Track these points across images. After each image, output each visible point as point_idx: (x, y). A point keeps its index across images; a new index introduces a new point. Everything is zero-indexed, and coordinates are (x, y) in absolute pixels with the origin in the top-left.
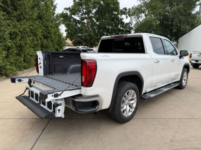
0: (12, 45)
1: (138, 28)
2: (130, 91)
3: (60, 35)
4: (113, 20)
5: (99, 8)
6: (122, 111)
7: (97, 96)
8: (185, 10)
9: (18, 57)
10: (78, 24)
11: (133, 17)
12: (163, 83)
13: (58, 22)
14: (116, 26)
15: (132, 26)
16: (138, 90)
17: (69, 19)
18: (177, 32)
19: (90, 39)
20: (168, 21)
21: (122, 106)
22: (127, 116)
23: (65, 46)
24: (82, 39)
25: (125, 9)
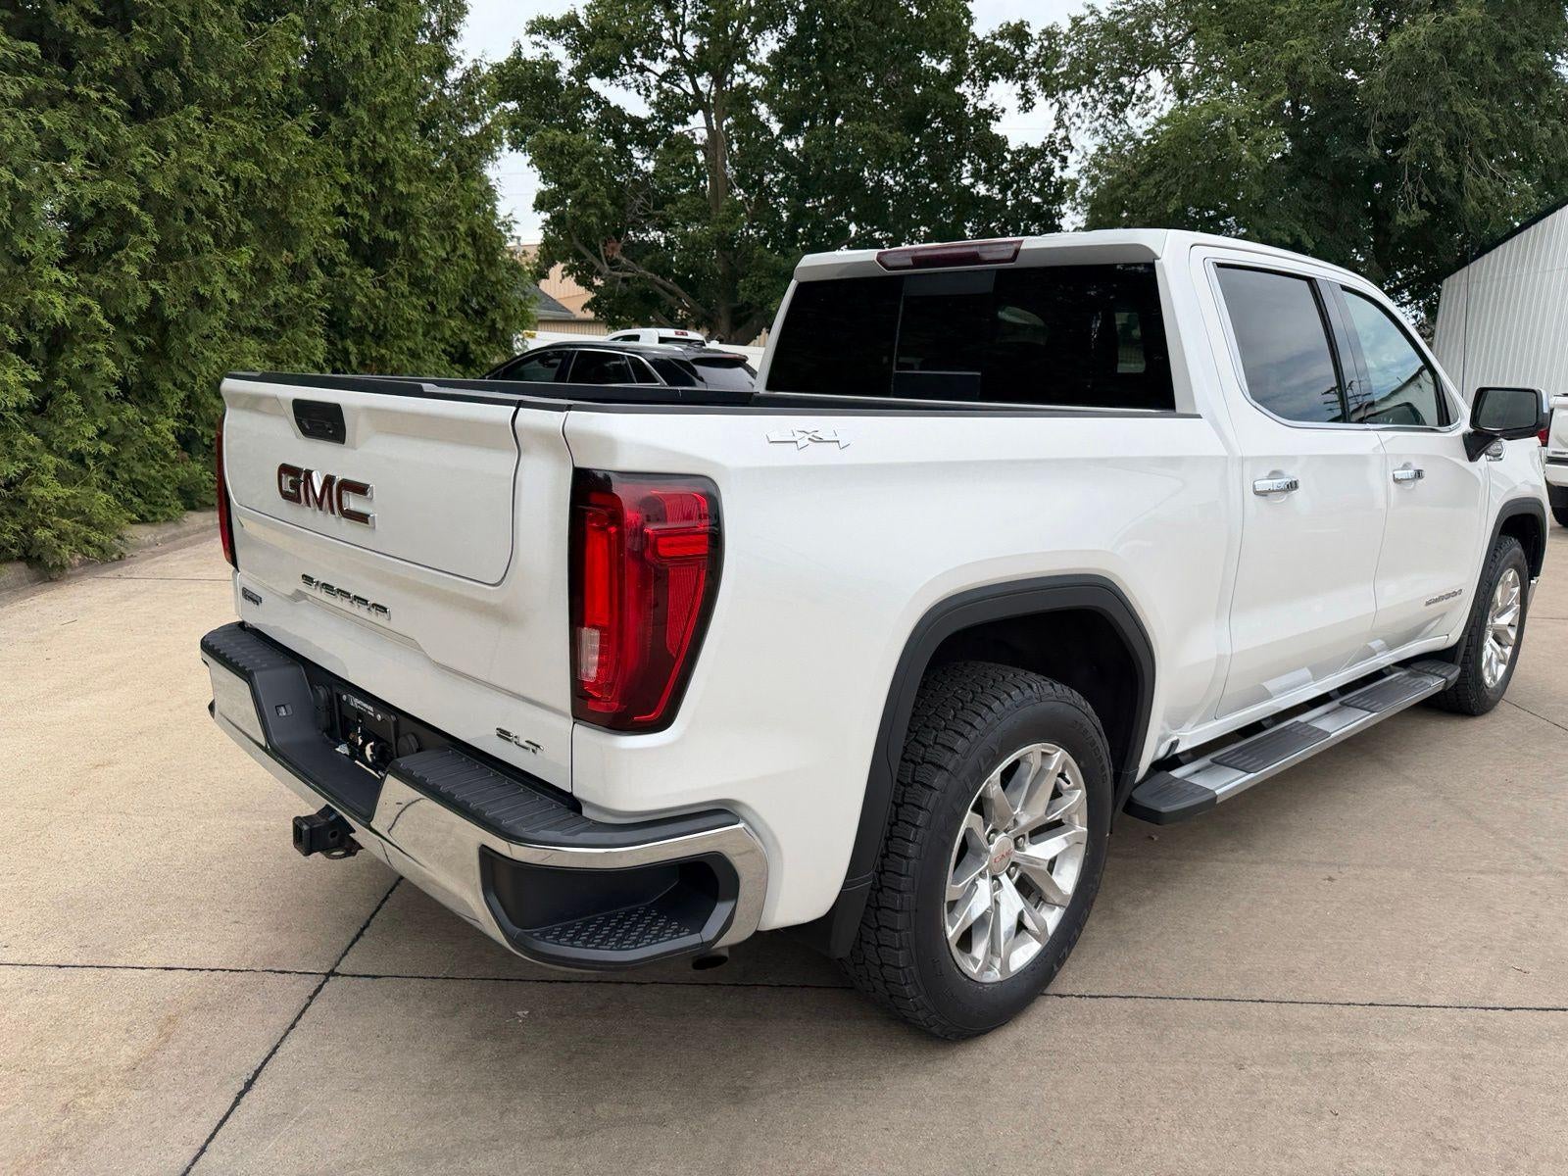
0: (86, 310)
1: (1112, 186)
2: (1033, 751)
3: (486, 240)
4: (915, 122)
5: (805, 26)
6: (952, 932)
7: (720, 812)
8: (1504, 50)
9: (131, 412)
10: (637, 154)
11: (1074, 101)
12: (1318, 672)
13: (473, 130)
14: (941, 169)
15: (1070, 173)
16: (1103, 746)
17: (564, 108)
18: (1426, 224)
19: (733, 276)
20: (1361, 133)
21: (952, 891)
22: (994, 976)
23: (527, 322)
24: (666, 273)
25: (1018, 34)
